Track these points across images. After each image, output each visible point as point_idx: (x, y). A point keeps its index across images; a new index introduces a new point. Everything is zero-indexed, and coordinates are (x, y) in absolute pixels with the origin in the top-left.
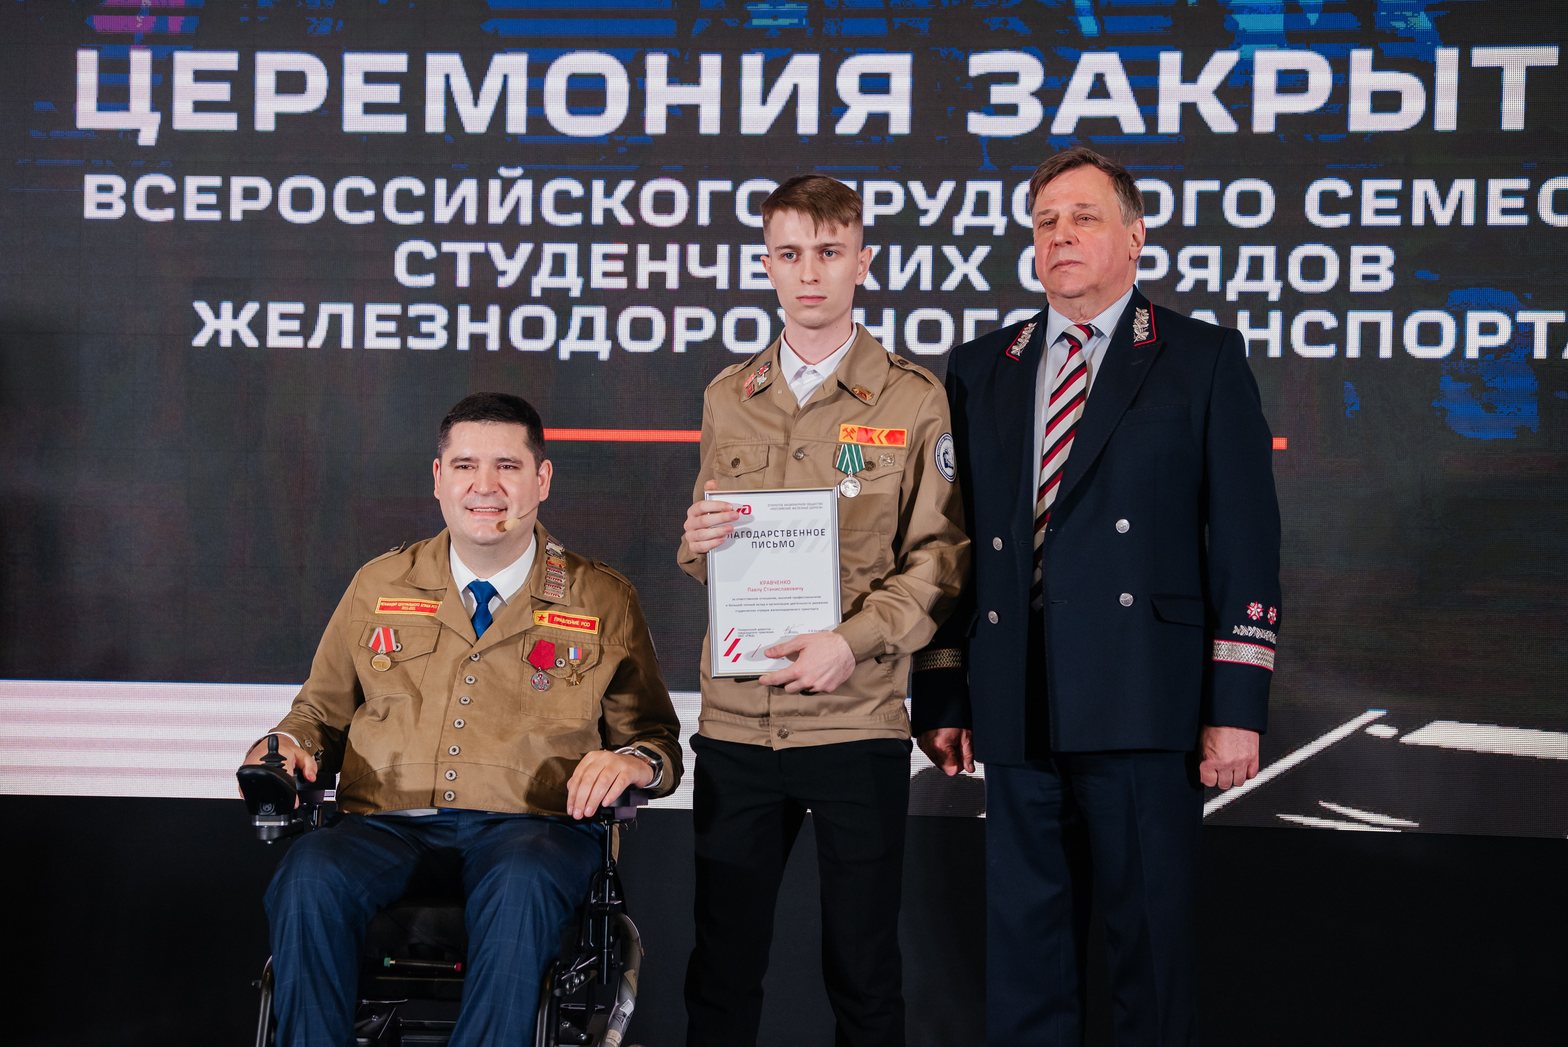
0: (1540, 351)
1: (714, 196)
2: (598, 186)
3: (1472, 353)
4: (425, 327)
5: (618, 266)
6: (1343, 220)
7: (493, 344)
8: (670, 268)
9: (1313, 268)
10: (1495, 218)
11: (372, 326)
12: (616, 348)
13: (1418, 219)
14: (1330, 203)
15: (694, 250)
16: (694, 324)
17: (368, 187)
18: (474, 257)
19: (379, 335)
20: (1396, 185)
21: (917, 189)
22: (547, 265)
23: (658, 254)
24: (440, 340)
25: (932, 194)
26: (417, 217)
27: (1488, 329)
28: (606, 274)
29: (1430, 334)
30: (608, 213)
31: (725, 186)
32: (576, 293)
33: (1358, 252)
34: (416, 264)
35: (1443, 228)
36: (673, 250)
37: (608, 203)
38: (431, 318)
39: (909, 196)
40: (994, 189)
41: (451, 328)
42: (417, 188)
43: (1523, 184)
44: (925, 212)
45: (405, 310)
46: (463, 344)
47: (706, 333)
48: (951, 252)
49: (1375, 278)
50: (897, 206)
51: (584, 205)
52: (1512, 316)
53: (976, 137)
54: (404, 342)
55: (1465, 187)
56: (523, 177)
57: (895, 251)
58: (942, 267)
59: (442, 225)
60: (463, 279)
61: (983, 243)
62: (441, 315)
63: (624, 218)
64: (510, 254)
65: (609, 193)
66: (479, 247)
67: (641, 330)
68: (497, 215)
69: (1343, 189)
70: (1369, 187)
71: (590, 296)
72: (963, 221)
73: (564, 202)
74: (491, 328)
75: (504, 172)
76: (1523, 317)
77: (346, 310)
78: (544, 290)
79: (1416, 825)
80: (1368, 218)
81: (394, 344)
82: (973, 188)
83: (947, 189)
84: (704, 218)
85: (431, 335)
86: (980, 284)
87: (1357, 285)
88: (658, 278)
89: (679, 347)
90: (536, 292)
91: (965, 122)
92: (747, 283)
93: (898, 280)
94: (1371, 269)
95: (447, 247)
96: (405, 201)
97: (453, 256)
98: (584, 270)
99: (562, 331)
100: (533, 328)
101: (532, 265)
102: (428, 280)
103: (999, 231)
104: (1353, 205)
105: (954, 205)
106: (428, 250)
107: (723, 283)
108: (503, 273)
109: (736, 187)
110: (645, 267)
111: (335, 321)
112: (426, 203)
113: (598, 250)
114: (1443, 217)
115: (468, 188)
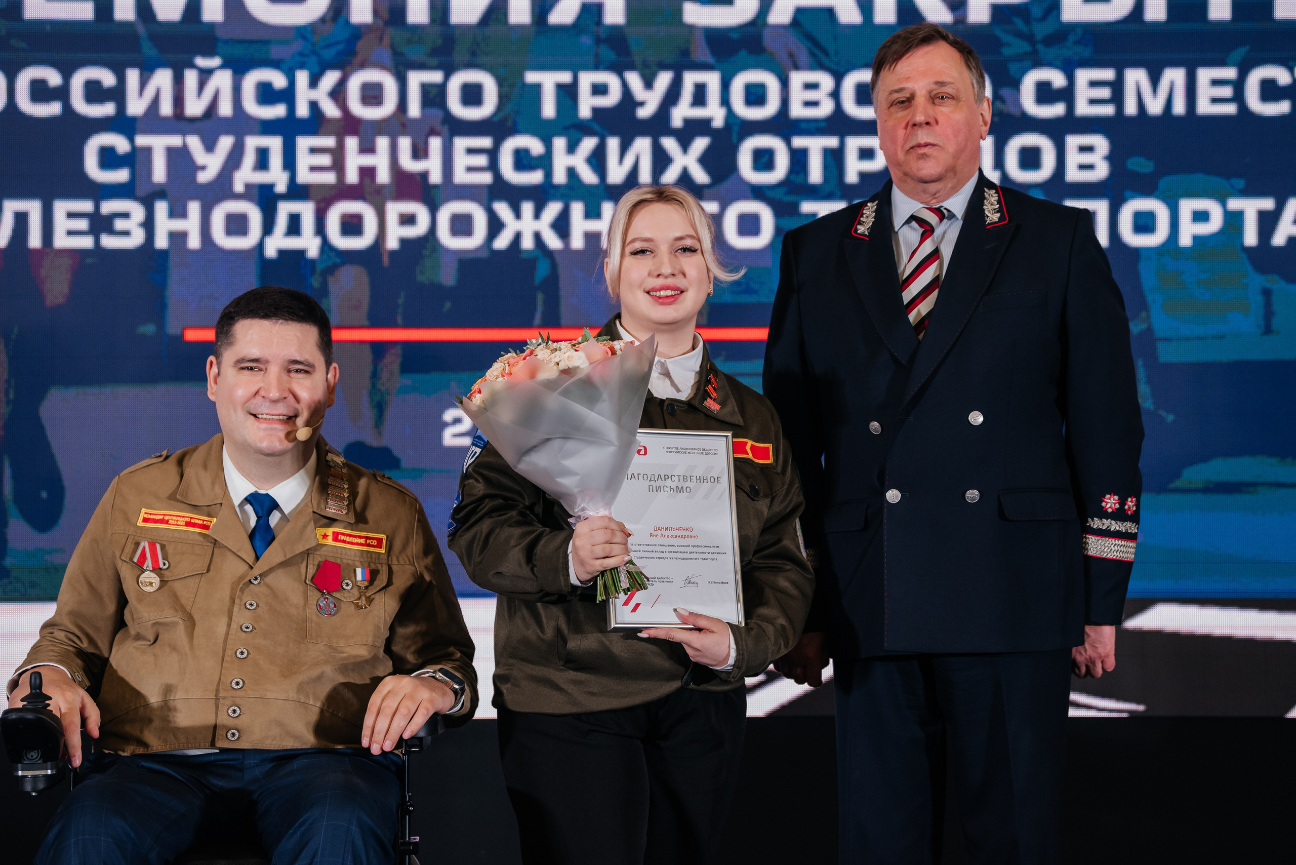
0: (1251, 238)
1: (426, 88)
2: (302, 78)
3: (1185, 240)
4: (119, 224)
5: (325, 160)
6: (1057, 110)
7: (194, 242)
8: (380, 162)
9: (1030, 158)
10: (1204, 107)
11: (61, 223)
12: (326, 245)
13: (1131, 108)
14: (1045, 93)
15: (405, 144)
16: (408, 220)
17: (54, 78)
18: (171, 152)
19: (70, 233)
20: (1108, 74)
21: (634, 80)
22: (249, 159)
23: (367, 148)
24: (137, 239)
25: (649, 84)
26: (107, 109)
27: (1201, 216)
28: (313, 169)
29: (1144, 223)
30: (314, 106)
31: (435, 77)
32: (281, 187)
33: (1073, 141)
34: (108, 158)
35: (1155, 119)
36: (382, 143)
37: (314, 95)
38: (126, 216)
39: (625, 86)
40: (712, 80)
41: (149, 225)
42: (108, 78)
43: (1230, 73)
44: (642, 104)
45: (97, 207)
46: (161, 242)
47: (420, 229)
48: (670, 144)
49: (1090, 167)
50: (612, 99)
51: (288, 96)
52: (1224, 204)
53: (692, 28)
54: (97, 241)
55: (1175, 76)
56: (223, 66)
57: (613, 144)
58: (661, 160)
59: (134, 120)
60: (159, 173)
61: (702, 134)
62: (137, 212)
63: (331, 110)
64: (210, 147)
65: (314, 83)
66: (175, 141)
67: (352, 226)
68: (194, 107)
69: (1057, 79)
70: (1083, 76)
71: (297, 192)
72: (681, 113)
73: (266, 94)
74: (191, 224)
75: (201, 62)
76: (1234, 204)
77: (33, 208)
78: (248, 186)
79: (1141, 708)
80: (1082, 109)
81: (87, 242)
82: (690, 79)
83: (664, 79)
84: (414, 109)
85: (126, 233)
86: (700, 176)
87: (1073, 175)
88: (368, 173)
89: (392, 243)
90: (239, 187)
91: (679, 12)
92: (461, 176)
93: (616, 174)
94: (1086, 158)
95: (142, 140)
96: (94, 92)
97: (148, 150)
98: (290, 163)
99: (268, 227)
100: (236, 224)
101: (234, 160)
102: (121, 176)
103: (718, 122)
104: (1067, 95)
105: (672, 96)
106: (121, 144)
107: (436, 178)
108: (203, 168)
109: (447, 77)
110: (354, 161)
111: (21, 219)
112: (118, 94)
113: (303, 143)
114: (1155, 107)
115: (163, 78)
